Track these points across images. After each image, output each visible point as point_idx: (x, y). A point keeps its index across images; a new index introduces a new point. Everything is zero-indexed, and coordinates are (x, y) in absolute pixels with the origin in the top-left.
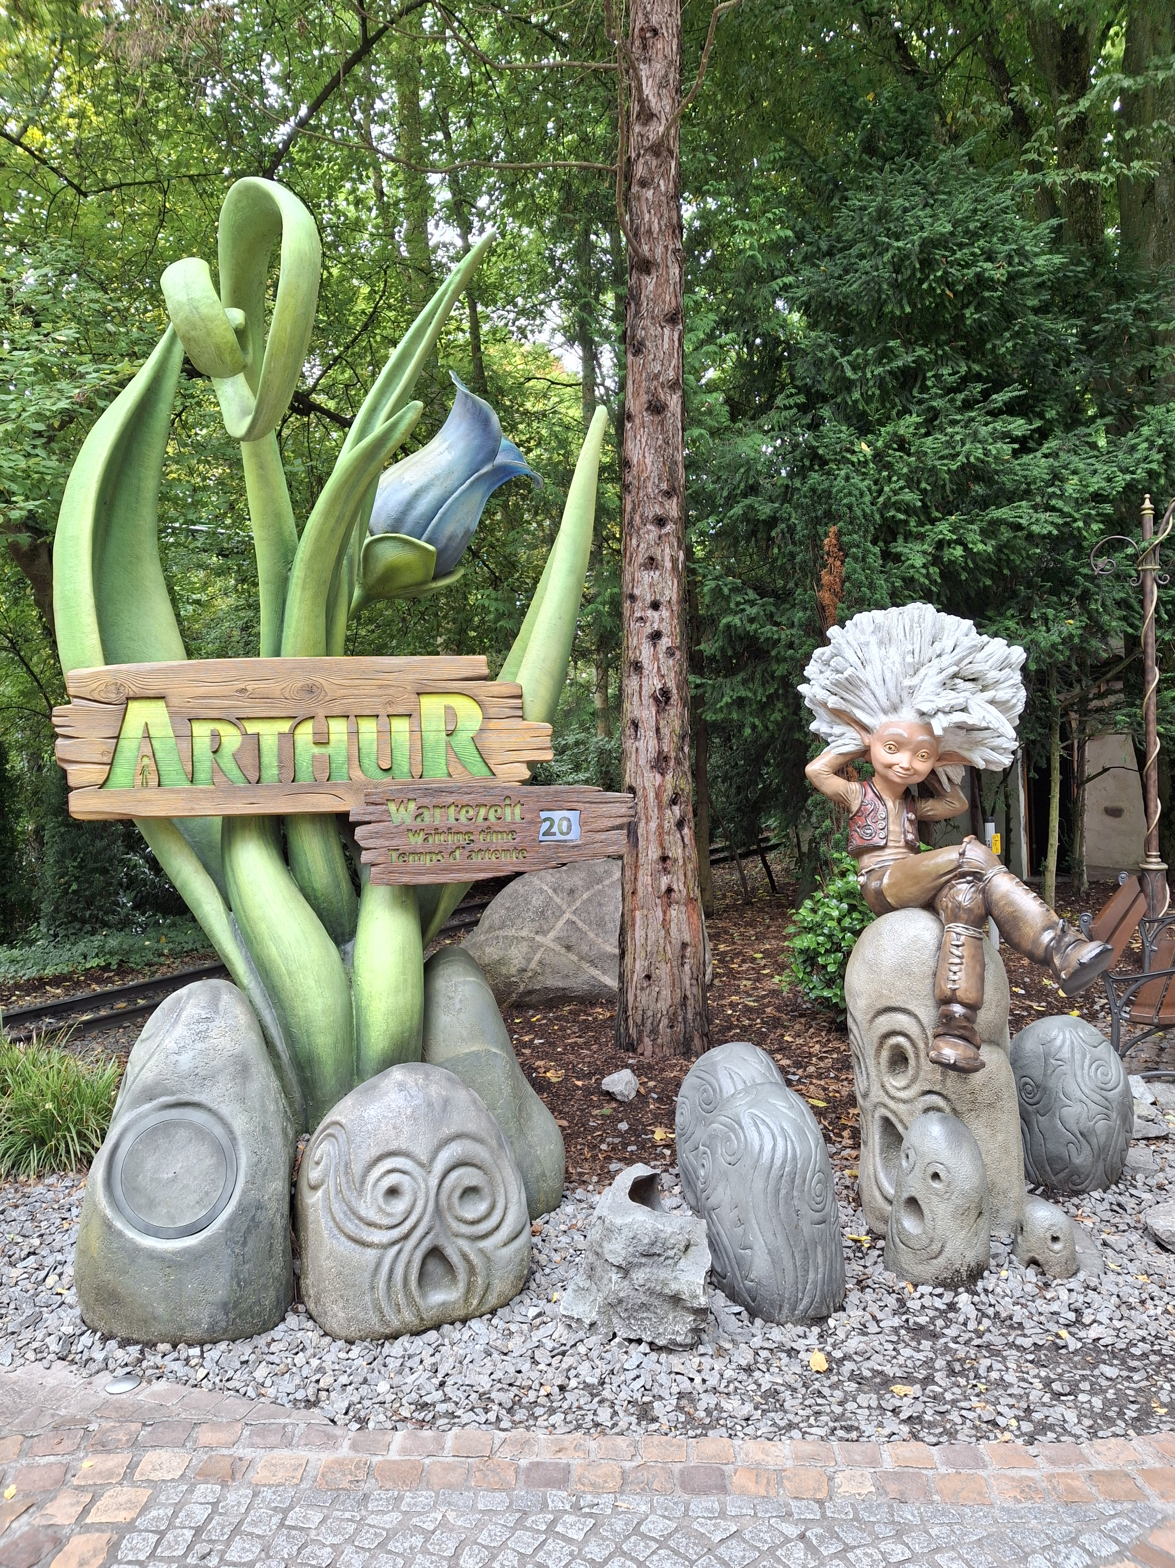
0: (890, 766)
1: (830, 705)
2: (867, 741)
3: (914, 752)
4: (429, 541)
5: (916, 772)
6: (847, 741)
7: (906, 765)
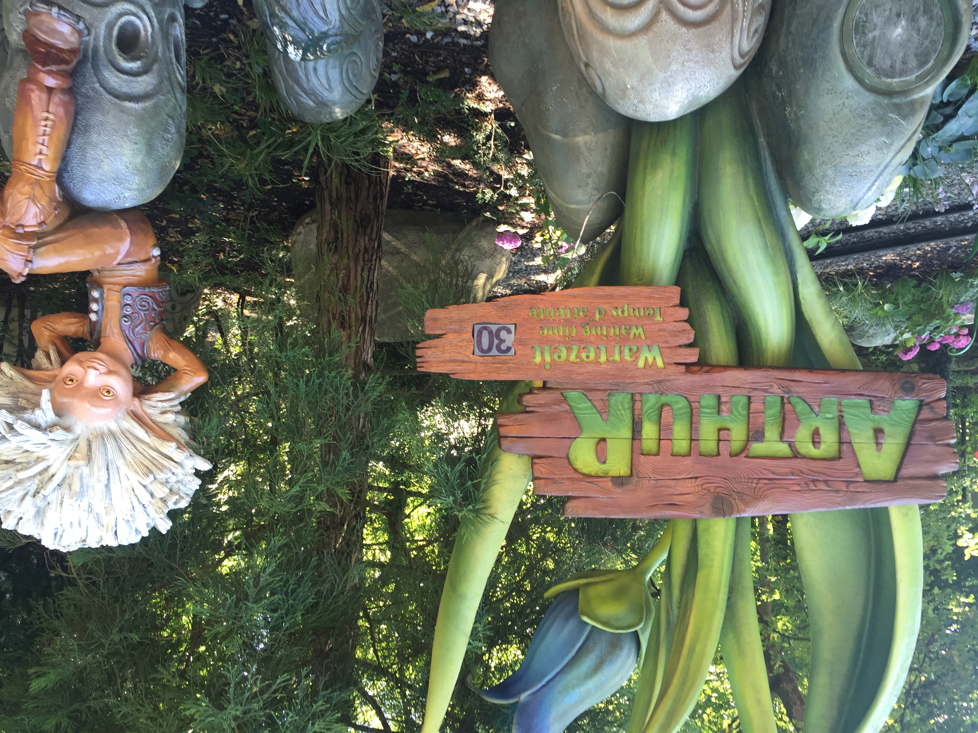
0: (110, 372)
1: (174, 445)
2: (136, 401)
3: (80, 384)
4: (586, 624)
5: (80, 363)
6: (160, 404)
7: (92, 372)
